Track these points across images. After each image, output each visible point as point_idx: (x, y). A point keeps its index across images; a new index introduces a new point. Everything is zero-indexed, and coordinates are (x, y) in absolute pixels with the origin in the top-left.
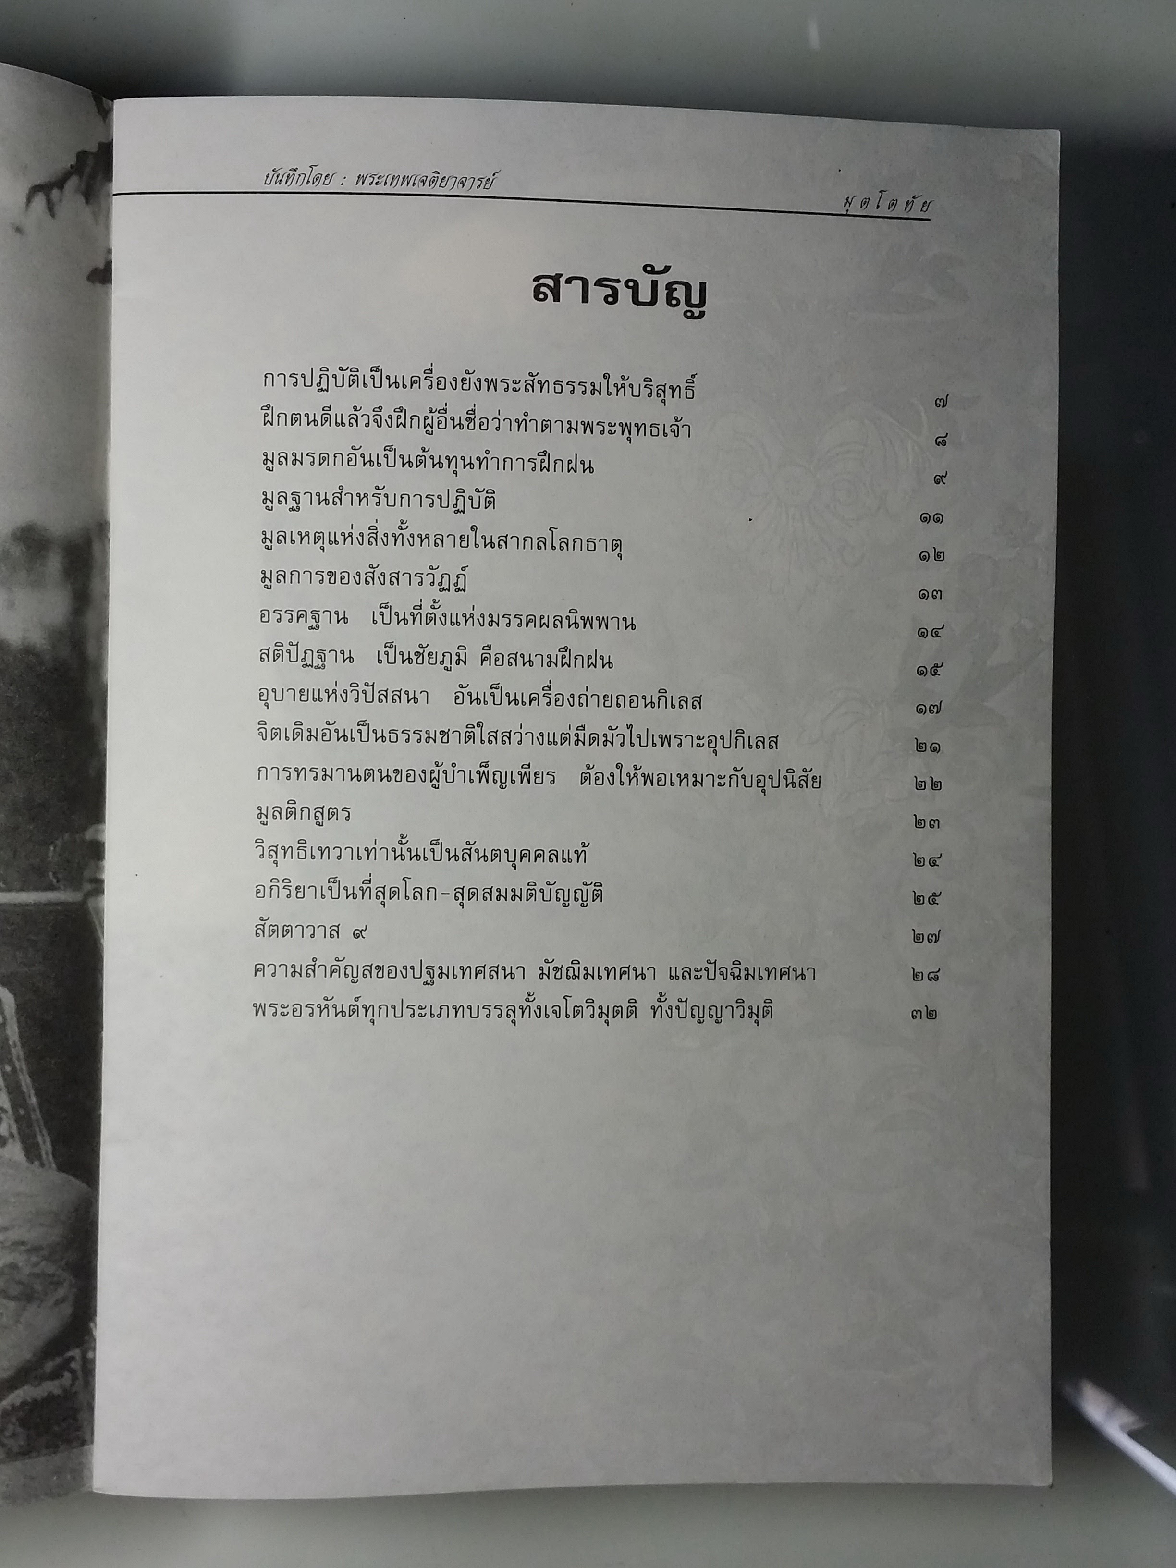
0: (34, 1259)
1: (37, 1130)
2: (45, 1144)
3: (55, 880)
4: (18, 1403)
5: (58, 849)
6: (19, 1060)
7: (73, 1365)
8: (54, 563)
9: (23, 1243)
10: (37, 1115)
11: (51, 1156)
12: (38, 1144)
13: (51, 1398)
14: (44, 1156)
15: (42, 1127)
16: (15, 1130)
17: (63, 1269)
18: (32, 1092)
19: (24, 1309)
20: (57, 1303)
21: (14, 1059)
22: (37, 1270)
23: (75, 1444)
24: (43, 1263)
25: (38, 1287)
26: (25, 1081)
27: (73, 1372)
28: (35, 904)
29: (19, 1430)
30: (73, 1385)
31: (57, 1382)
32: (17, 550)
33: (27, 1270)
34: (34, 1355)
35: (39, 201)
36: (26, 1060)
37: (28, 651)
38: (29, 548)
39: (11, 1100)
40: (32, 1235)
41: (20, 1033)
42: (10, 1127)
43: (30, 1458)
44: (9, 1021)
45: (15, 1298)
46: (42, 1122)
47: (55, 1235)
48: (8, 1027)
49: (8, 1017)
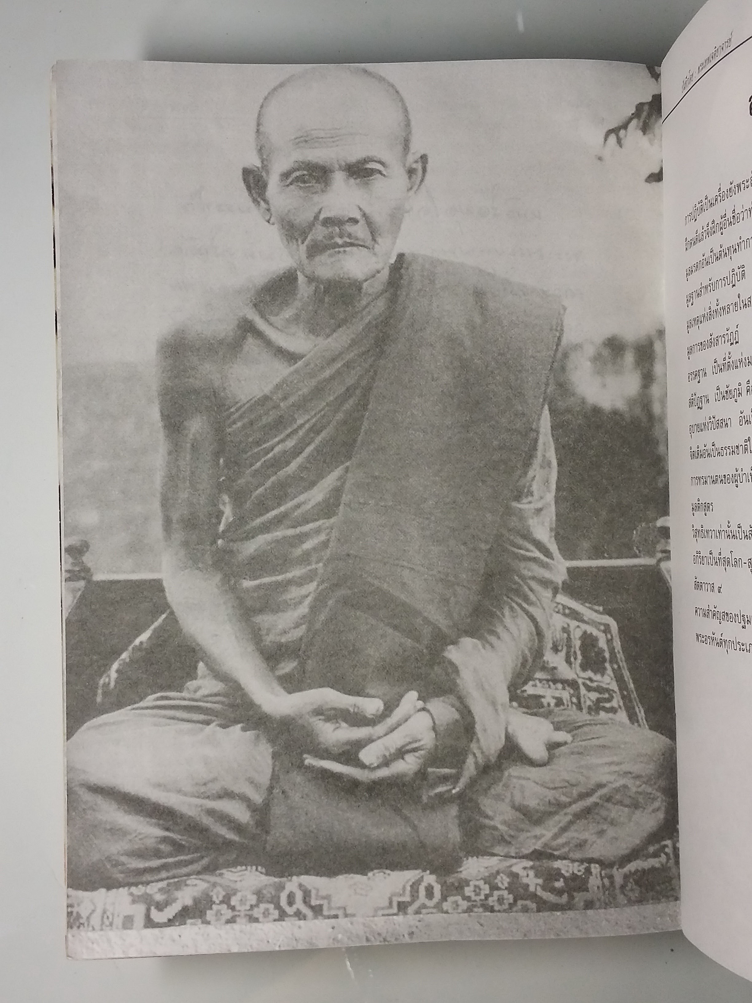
0: (638, 783)
1: (635, 704)
2: (641, 713)
3: (637, 552)
4: (633, 870)
5: (639, 533)
6: (622, 661)
7: (667, 850)
8: (629, 358)
9: (630, 773)
10: (634, 695)
11: (644, 720)
12: (636, 713)
13: (653, 869)
14: (640, 721)
15: (638, 702)
16: (621, 704)
17: (657, 790)
18: (631, 681)
19: (634, 813)
20: (654, 811)
21: (619, 660)
22: (640, 790)
23: (670, 899)
24: (644, 786)
25: (641, 800)
26: (626, 674)
27: (666, 854)
28: (626, 566)
29: (635, 887)
30: (667, 862)
31: (657, 860)
32: (606, 352)
33: (634, 789)
34: (642, 841)
35: (612, 139)
36: (626, 661)
37: (615, 412)
38: (613, 350)
39: (618, 685)
40: (637, 768)
41: (621, 645)
42: (618, 702)
43: (642, 904)
44: (614, 637)
45: (626, 806)
46: (638, 700)
47: (649, 769)
48: (614, 641)
49: (614, 635)
